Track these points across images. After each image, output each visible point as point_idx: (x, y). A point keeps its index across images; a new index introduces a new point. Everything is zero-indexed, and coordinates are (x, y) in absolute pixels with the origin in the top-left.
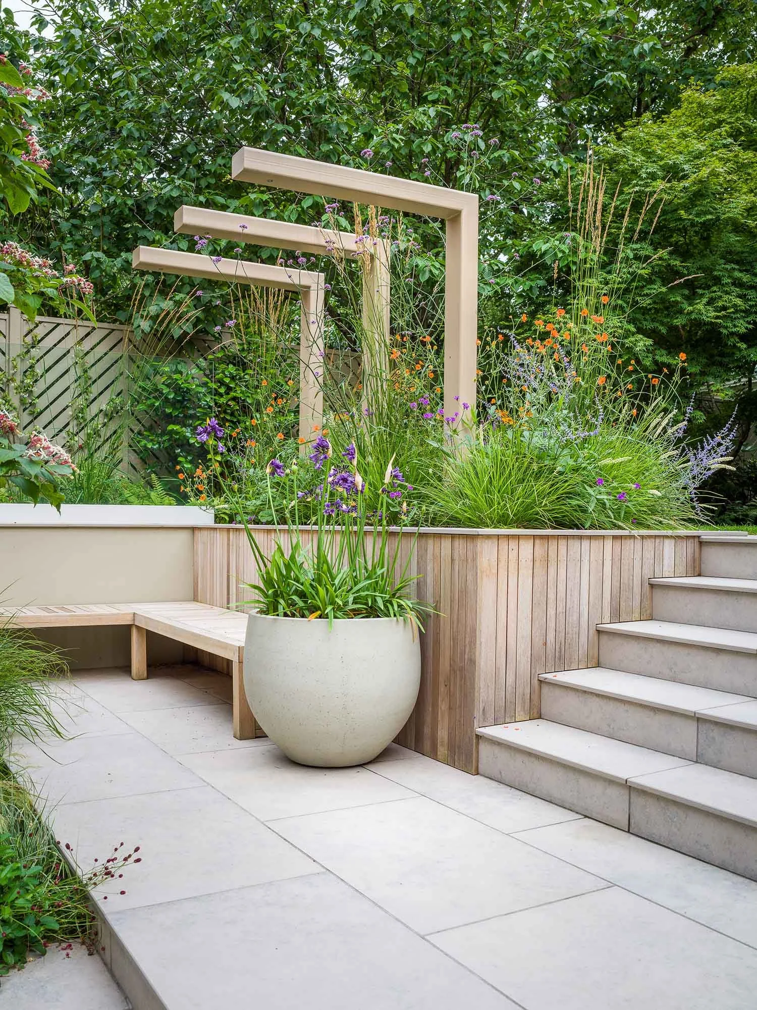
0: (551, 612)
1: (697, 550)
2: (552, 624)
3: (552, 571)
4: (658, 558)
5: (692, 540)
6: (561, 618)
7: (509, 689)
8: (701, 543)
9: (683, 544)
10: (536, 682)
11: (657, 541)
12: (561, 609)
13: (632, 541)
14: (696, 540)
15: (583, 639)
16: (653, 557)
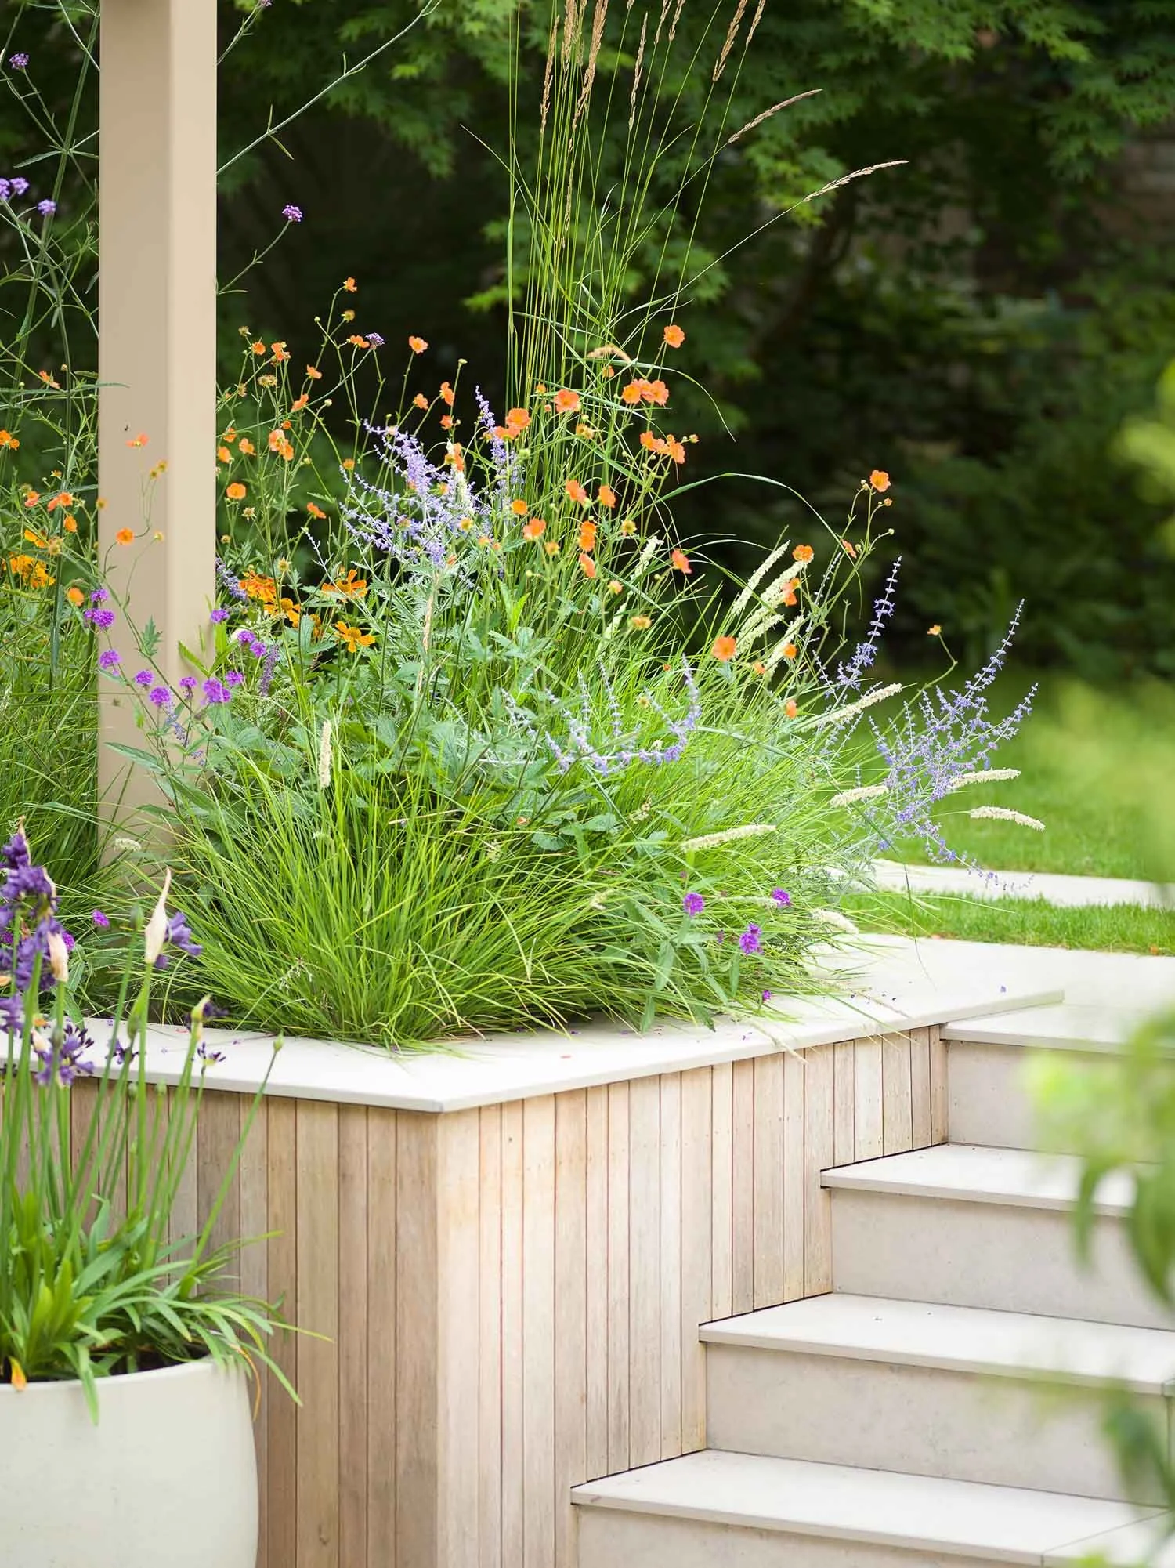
0: (597, 1305)
1: (937, 1066)
2: (598, 1341)
3: (596, 1183)
4: (843, 1107)
5: (923, 1038)
6: (620, 1314)
7: (509, 1534)
8: (946, 1043)
9: (900, 1053)
10: (568, 1510)
11: (840, 1054)
12: (618, 1292)
13: (780, 1063)
14: (935, 1035)
15: (671, 1374)
16: (829, 1105)
